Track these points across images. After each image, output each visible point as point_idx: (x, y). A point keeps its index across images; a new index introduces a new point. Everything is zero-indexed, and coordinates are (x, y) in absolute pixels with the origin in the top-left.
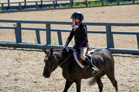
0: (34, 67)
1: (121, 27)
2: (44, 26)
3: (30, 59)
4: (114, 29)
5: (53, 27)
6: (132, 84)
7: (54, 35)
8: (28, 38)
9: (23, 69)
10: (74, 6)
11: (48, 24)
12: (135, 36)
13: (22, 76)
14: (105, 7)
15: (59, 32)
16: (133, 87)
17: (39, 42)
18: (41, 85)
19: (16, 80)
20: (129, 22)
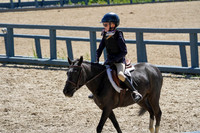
0: (32, 92)
1: (157, 35)
2: (46, 33)
3: (26, 80)
4: (147, 37)
5: (60, 33)
6: (173, 117)
7: (61, 46)
8: (24, 49)
9: (15, 95)
10: (89, 4)
11: (53, 29)
12: (178, 47)
13: (15, 105)
14: (134, 6)
15: (69, 41)
16: (174, 121)
17: (39, 56)
18: (42, 118)
19: (6, 110)
20: (169, 28)
